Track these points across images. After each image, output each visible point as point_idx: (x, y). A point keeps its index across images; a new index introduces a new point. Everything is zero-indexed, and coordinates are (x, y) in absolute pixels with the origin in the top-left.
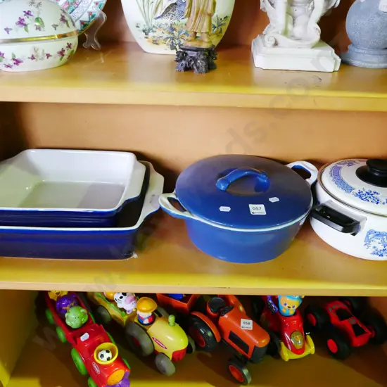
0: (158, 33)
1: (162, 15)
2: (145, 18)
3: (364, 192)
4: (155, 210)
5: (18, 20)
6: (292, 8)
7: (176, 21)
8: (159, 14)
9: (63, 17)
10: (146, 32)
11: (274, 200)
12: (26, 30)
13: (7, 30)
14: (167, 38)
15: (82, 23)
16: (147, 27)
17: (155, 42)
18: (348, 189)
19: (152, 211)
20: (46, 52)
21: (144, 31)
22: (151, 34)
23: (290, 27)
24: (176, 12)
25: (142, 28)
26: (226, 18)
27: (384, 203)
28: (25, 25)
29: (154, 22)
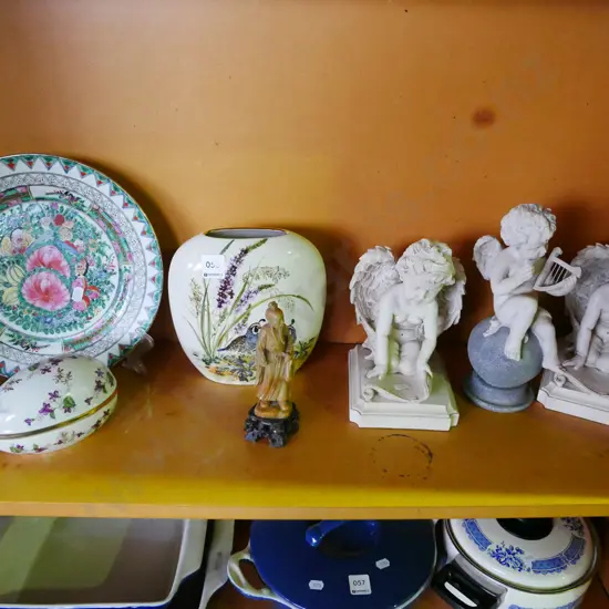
0: (223, 364)
1: (228, 348)
2: (205, 348)
3: (504, 550)
4: (221, 584)
5: (42, 406)
6: (397, 331)
7: (246, 354)
8: (223, 346)
9: (98, 382)
10: (207, 362)
11: (383, 564)
12: (53, 417)
13: (28, 421)
14: (235, 370)
15: (121, 347)
16: (207, 358)
17: (219, 372)
18: (483, 542)
19: (218, 587)
20: (77, 432)
21: (204, 361)
22: (213, 365)
23: (394, 363)
24: (247, 345)
25: (201, 357)
26: (311, 340)
27: (529, 570)
28: (52, 411)
29: (217, 354)
